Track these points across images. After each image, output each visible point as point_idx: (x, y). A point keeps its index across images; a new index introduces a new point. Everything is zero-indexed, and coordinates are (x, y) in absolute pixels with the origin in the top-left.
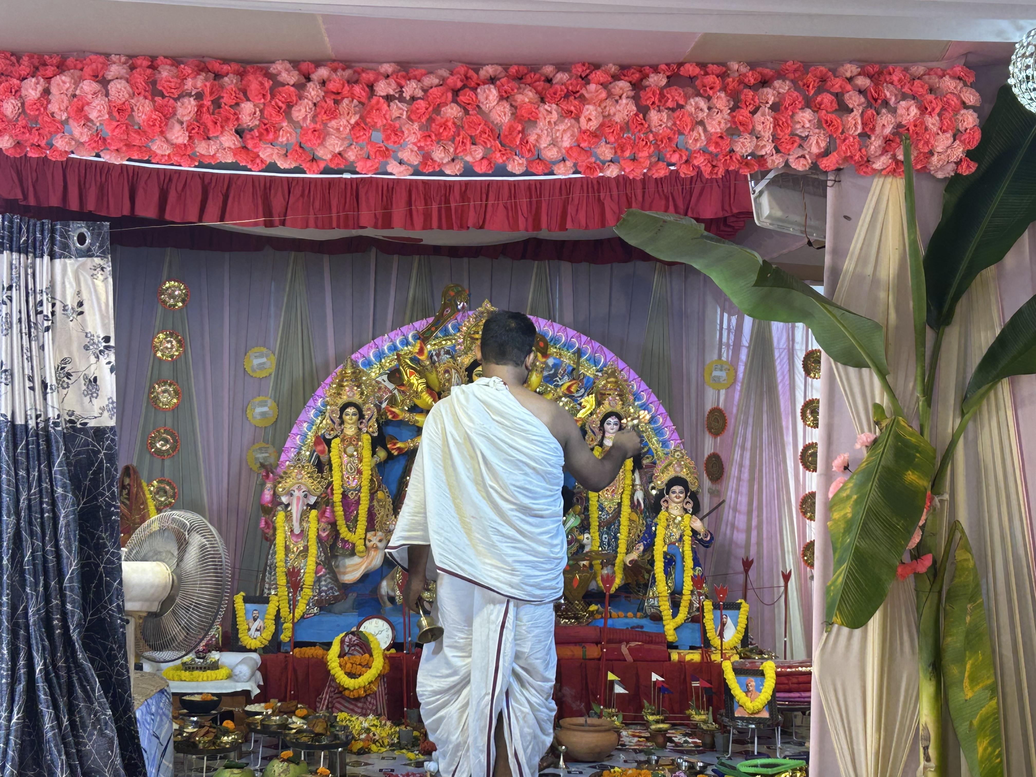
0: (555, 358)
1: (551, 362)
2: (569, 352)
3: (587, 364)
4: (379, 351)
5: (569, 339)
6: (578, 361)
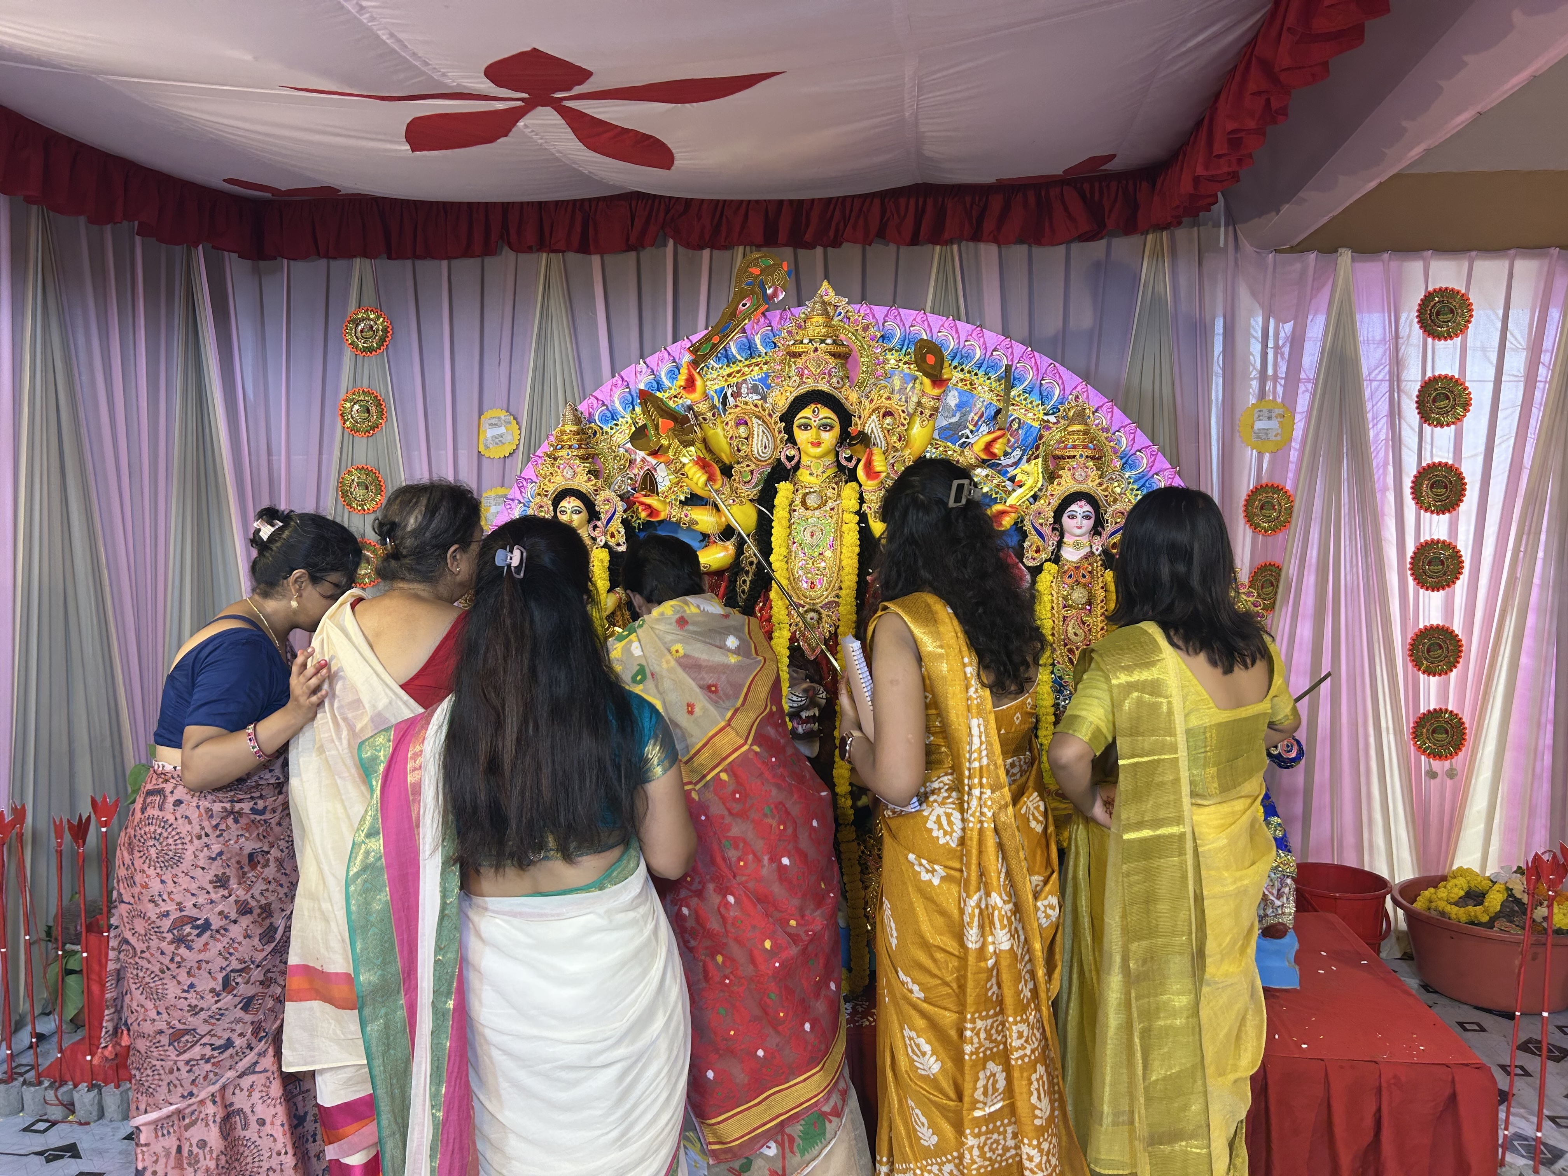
0: (960, 391)
1: (952, 397)
2: (989, 379)
3: (1025, 399)
4: (630, 393)
5: (989, 354)
6: (1008, 394)
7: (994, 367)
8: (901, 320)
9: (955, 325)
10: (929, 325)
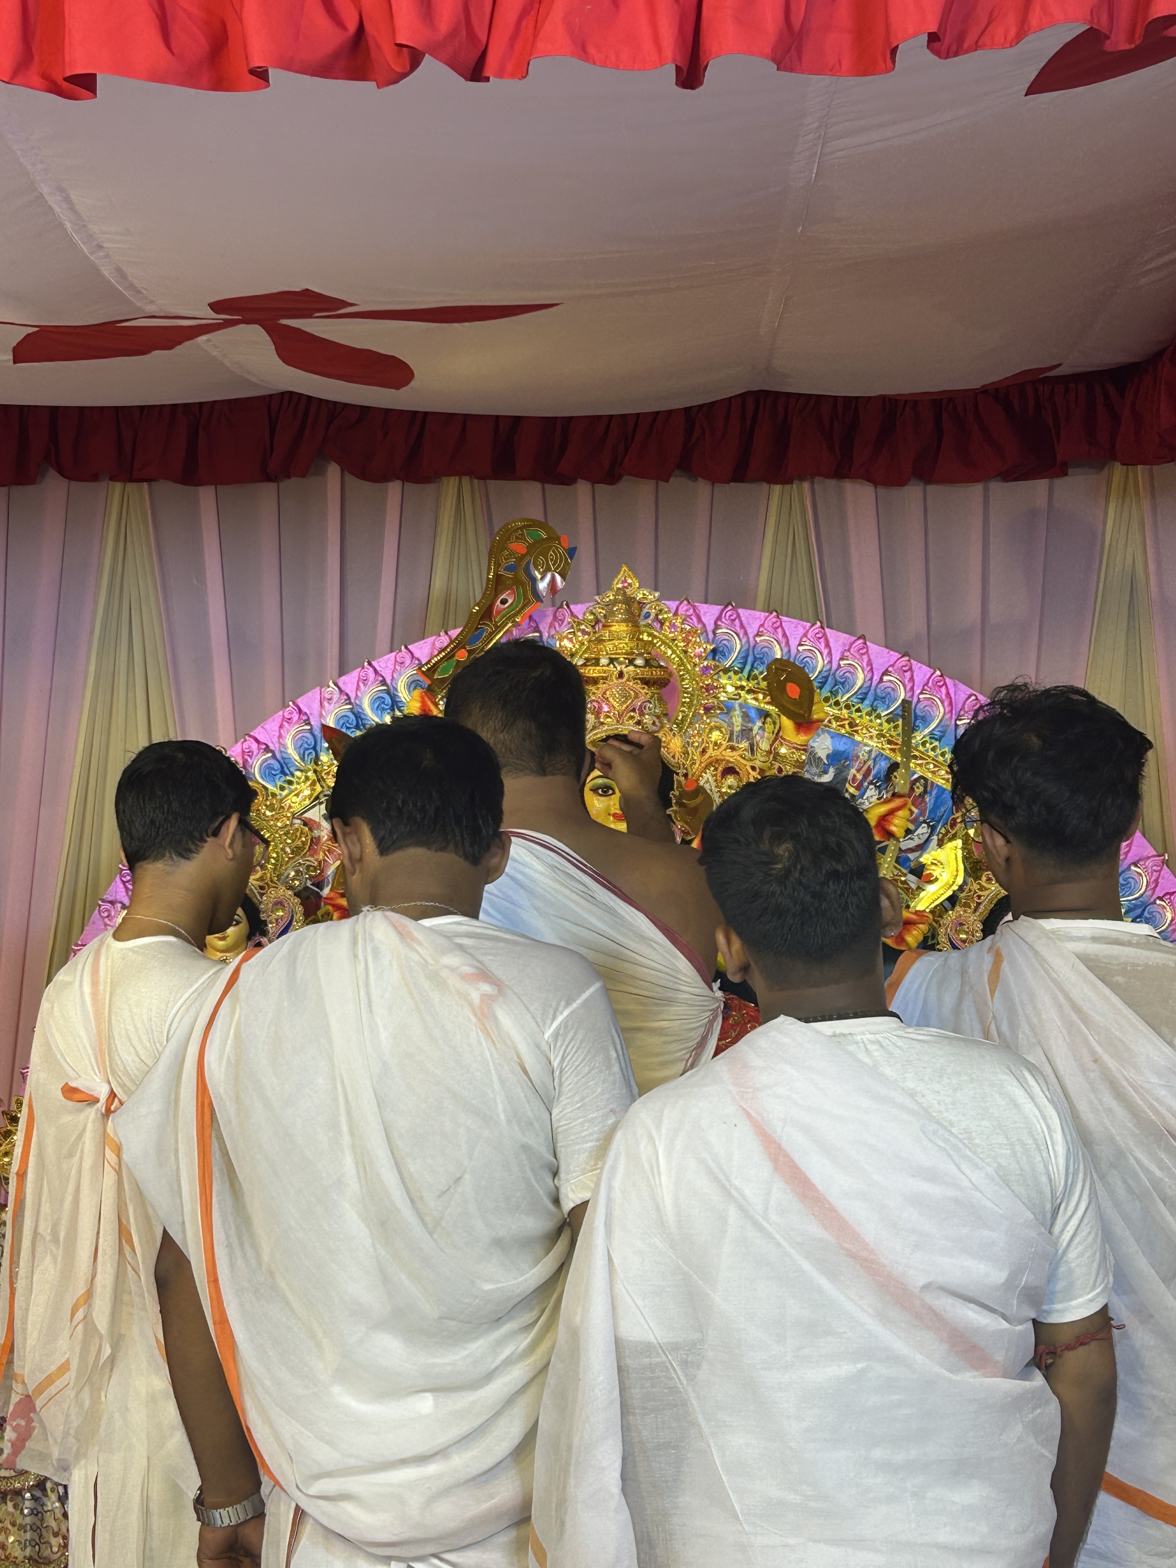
0: (835, 736)
1: (823, 745)
2: (879, 717)
3: (933, 749)
4: (311, 731)
5: (876, 678)
6: (907, 743)
7: (885, 698)
8: (742, 626)
9: (825, 635)
10: (785, 635)
